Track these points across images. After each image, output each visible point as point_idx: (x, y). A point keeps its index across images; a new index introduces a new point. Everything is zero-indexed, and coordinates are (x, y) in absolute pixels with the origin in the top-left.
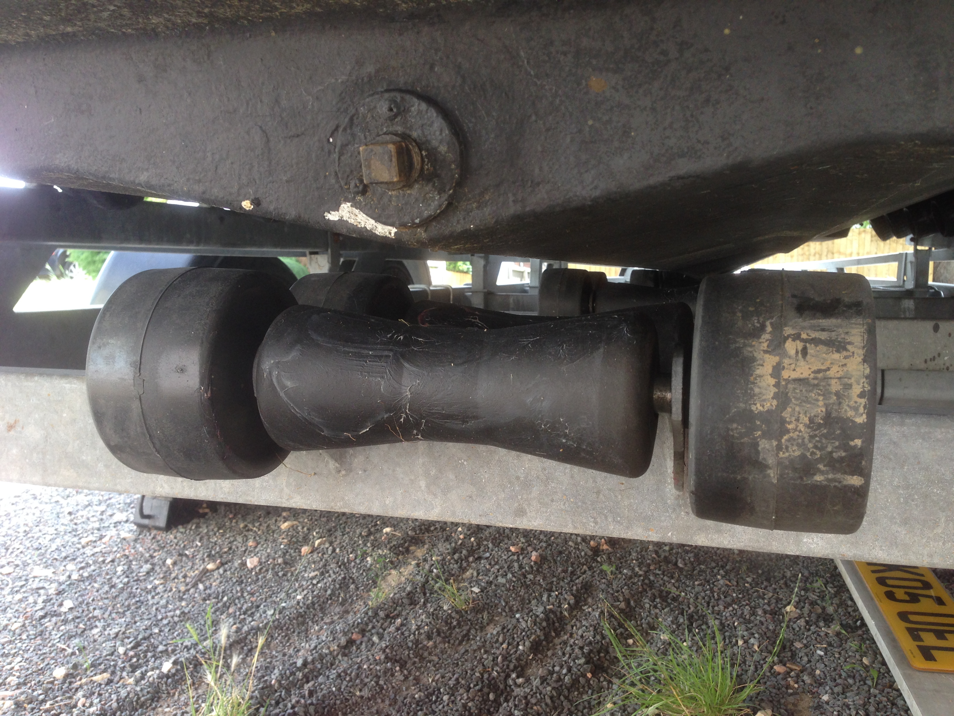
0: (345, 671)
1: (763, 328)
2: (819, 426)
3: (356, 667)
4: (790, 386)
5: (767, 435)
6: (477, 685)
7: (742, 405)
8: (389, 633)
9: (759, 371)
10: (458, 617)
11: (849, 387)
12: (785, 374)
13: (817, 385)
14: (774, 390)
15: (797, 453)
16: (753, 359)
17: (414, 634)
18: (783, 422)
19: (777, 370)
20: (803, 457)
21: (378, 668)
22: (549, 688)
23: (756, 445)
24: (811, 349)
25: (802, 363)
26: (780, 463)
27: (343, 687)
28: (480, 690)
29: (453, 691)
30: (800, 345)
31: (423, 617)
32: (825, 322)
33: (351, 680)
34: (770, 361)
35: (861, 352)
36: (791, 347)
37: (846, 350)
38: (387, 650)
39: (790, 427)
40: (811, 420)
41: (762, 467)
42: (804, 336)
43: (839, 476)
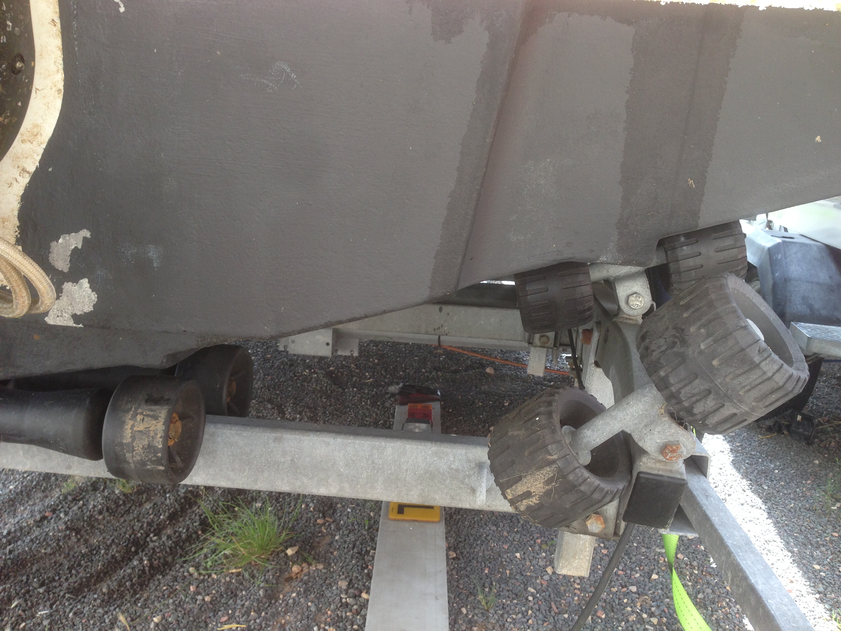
0: (36, 537)
1: (131, 408)
2: (146, 449)
3: (44, 534)
4: (136, 433)
5: (128, 451)
6: (125, 542)
7: (119, 440)
8: (73, 511)
9: (126, 427)
10: (124, 498)
11: (156, 434)
12: (135, 429)
13: (145, 433)
14: (130, 435)
15: (139, 458)
16: (125, 422)
17: (90, 511)
18: (133, 447)
19: (133, 426)
20: (141, 459)
21: (60, 534)
22: (170, 542)
23: (125, 455)
24: (146, 419)
25: (142, 424)
26: (134, 462)
27: (33, 547)
28: (127, 546)
29: (108, 548)
30: (142, 417)
31: (100, 499)
32: (154, 407)
33: (39, 543)
34: (131, 423)
35: (163, 420)
36: (139, 417)
37: (158, 419)
38: (69, 523)
39: (136, 449)
40: (143, 446)
41: (128, 463)
42: (144, 413)
43: (155, 466)
